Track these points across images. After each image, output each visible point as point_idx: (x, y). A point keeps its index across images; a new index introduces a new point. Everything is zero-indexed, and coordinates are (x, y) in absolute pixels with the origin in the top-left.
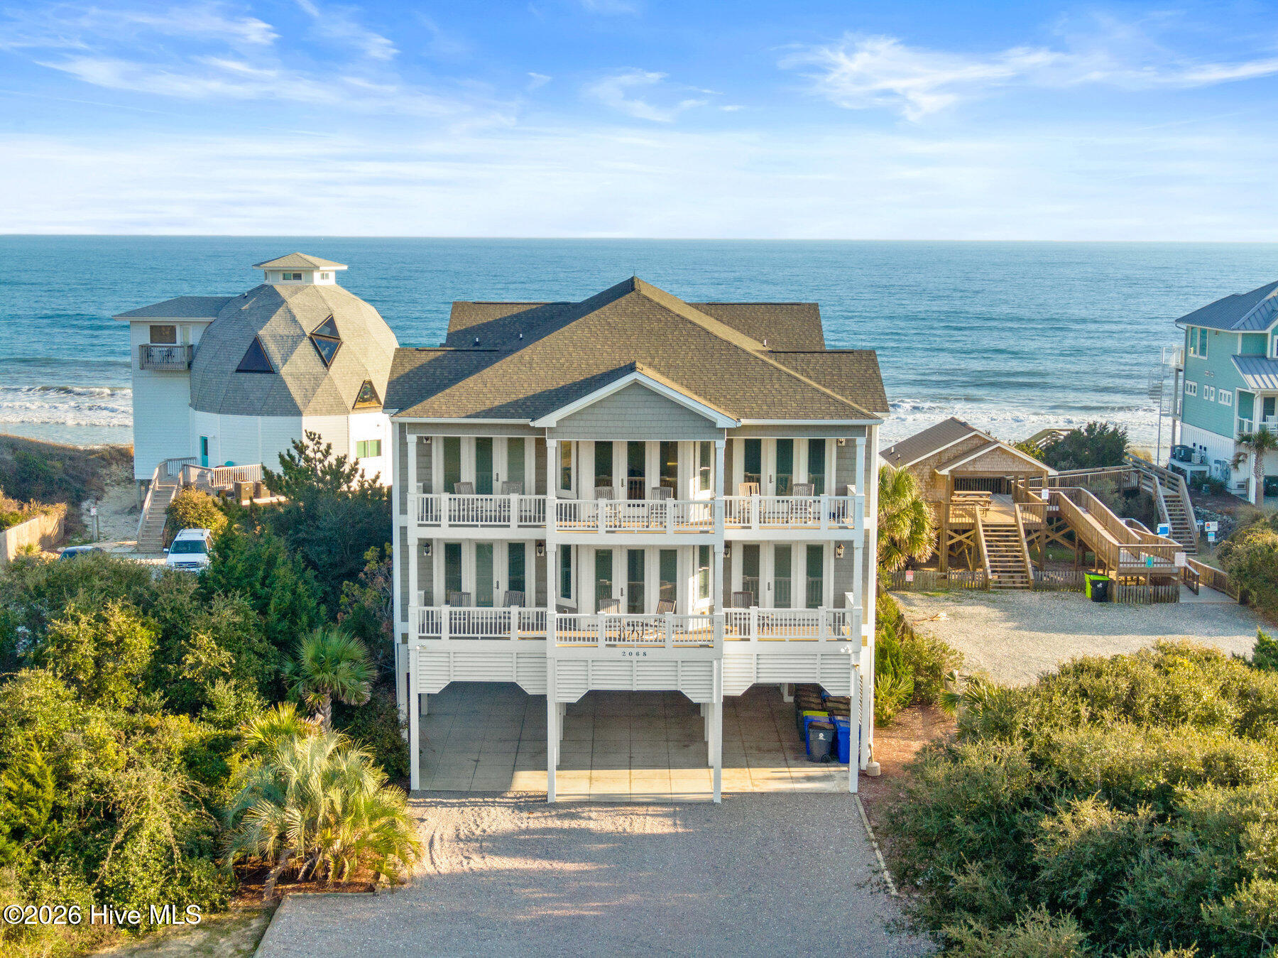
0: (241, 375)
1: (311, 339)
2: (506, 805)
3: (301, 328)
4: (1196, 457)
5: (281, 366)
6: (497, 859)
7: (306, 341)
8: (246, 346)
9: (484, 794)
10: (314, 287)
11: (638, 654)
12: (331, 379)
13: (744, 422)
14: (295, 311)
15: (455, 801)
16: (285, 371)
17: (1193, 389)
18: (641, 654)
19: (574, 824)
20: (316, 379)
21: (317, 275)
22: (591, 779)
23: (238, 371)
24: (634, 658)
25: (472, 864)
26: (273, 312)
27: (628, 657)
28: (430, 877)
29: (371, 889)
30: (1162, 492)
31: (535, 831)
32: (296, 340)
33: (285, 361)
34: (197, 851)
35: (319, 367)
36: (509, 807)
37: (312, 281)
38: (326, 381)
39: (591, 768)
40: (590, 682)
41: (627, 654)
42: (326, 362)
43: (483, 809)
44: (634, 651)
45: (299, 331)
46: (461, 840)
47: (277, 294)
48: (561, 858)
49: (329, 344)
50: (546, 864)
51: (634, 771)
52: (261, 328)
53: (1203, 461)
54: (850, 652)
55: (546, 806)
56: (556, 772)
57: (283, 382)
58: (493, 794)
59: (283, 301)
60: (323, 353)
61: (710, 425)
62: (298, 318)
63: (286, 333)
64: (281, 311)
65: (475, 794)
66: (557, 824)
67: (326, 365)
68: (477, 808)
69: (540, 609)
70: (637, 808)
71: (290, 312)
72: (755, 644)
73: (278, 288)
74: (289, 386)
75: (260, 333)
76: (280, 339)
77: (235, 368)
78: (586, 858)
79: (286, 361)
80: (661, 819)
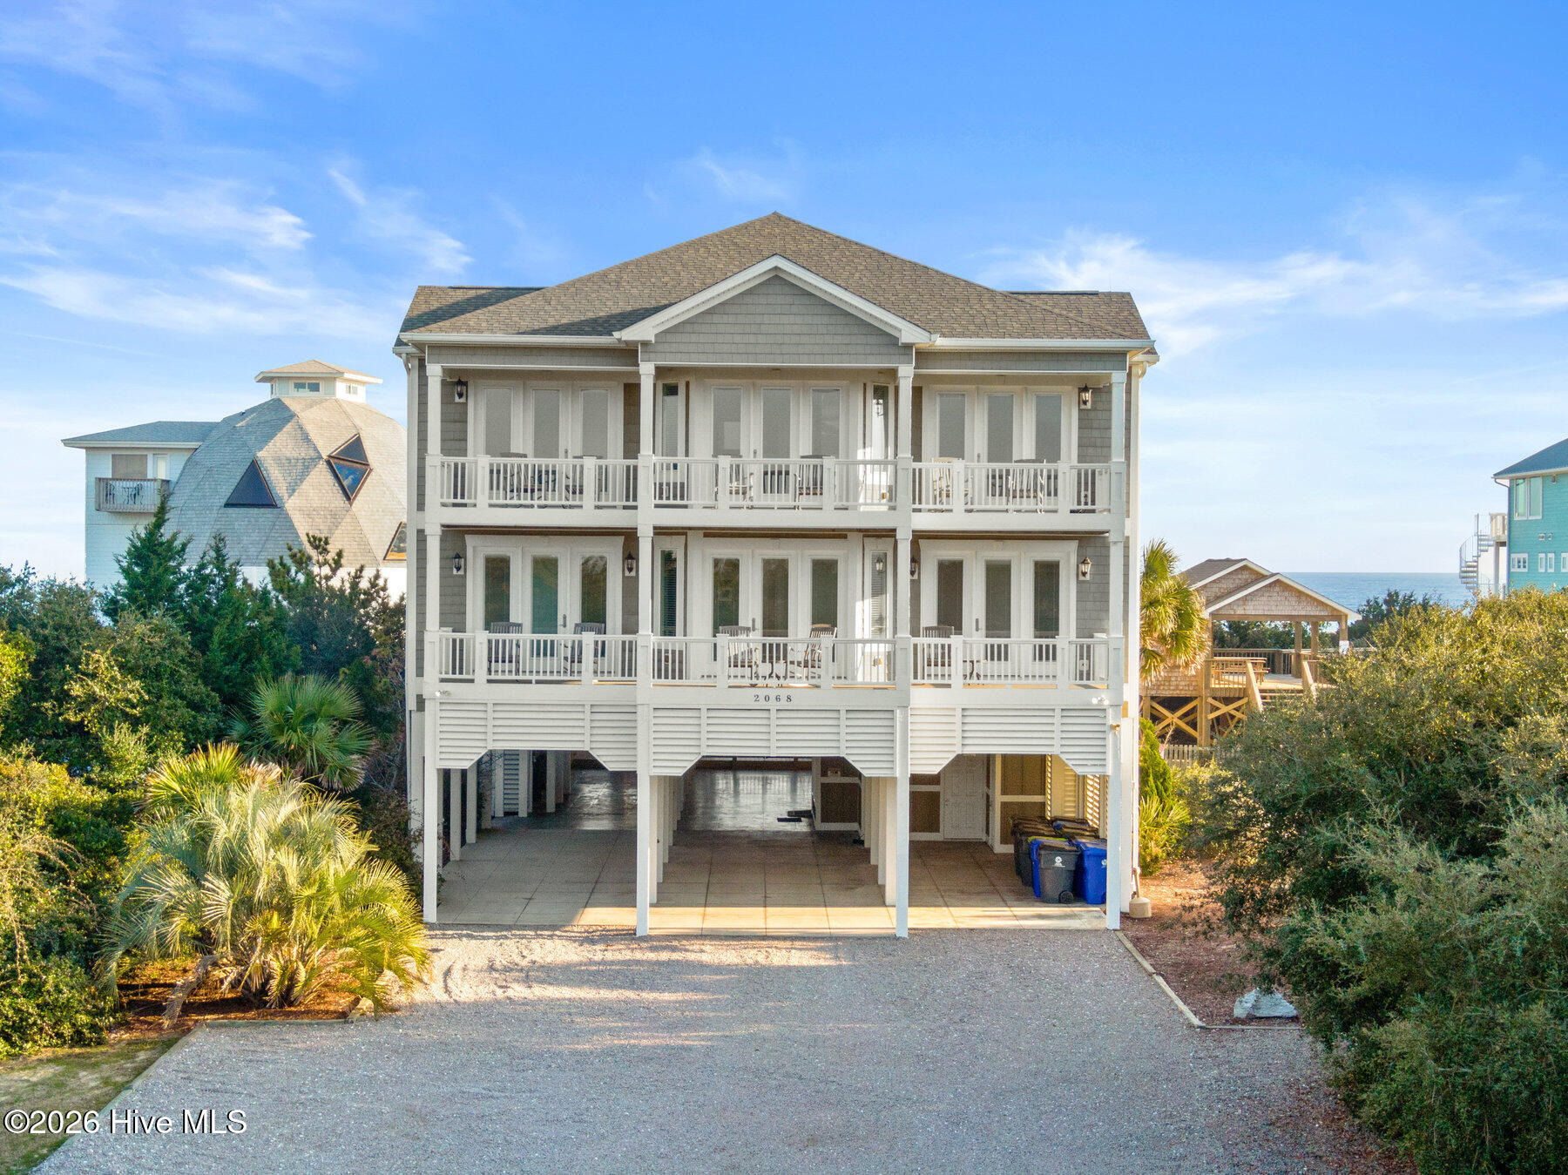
0: (231, 510)
1: (329, 463)
2: (570, 939)
3: (315, 449)
5: (286, 497)
6: (551, 988)
7: (322, 466)
8: (239, 472)
9: (536, 928)
10: (336, 401)
11: (778, 699)
12: (354, 517)
13: (940, 341)
14: (309, 428)
15: (492, 934)
16: (291, 505)
18: (784, 698)
19: (676, 956)
20: (334, 516)
21: (340, 387)
22: (704, 915)
23: (227, 505)
24: (773, 702)
25: (510, 993)
26: (279, 428)
27: (762, 704)
28: (441, 1006)
29: (343, 1015)
31: (612, 963)
32: (307, 466)
33: (292, 491)
34: (56, 948)
35: (338, 500)
36: (575, 941)
37: (334, 394)
38: (348, 519)
39: (705, 906)
40: (704, 742)
41: (762, 698)
42: (349, 494)
43: (533, 941)
44: (773, 693)
45: (312, 453)
46: (496, 970)
47: (286, 408)
48: (653, 988)
49: (353, 471)
50: (631, 994)
51: (770, 910)
52: (261, 449)
54: (1106, 703)
55: (634, 939)
56: (649, 909)
57: (288, 519)
58: (553, 928)
59: (292, 416)
60: (345, 483)
61: (890, 341)
62: (312, 436)
63: (295, 455)
64: (289, 427)
65: (524, 927)
66: (652, 956)
67: (348, 498)
68: (524, 941)
69: (628, 637)
70: (776, 942)
71: (301, 428)
72: (959, 694)
73: (287, 402)
74: (297, 525)
75: (260, 454)
76: (286, 463)
77: (223, 501)
78: (696, 988)
79: (294, 491)
80: (815, 953)
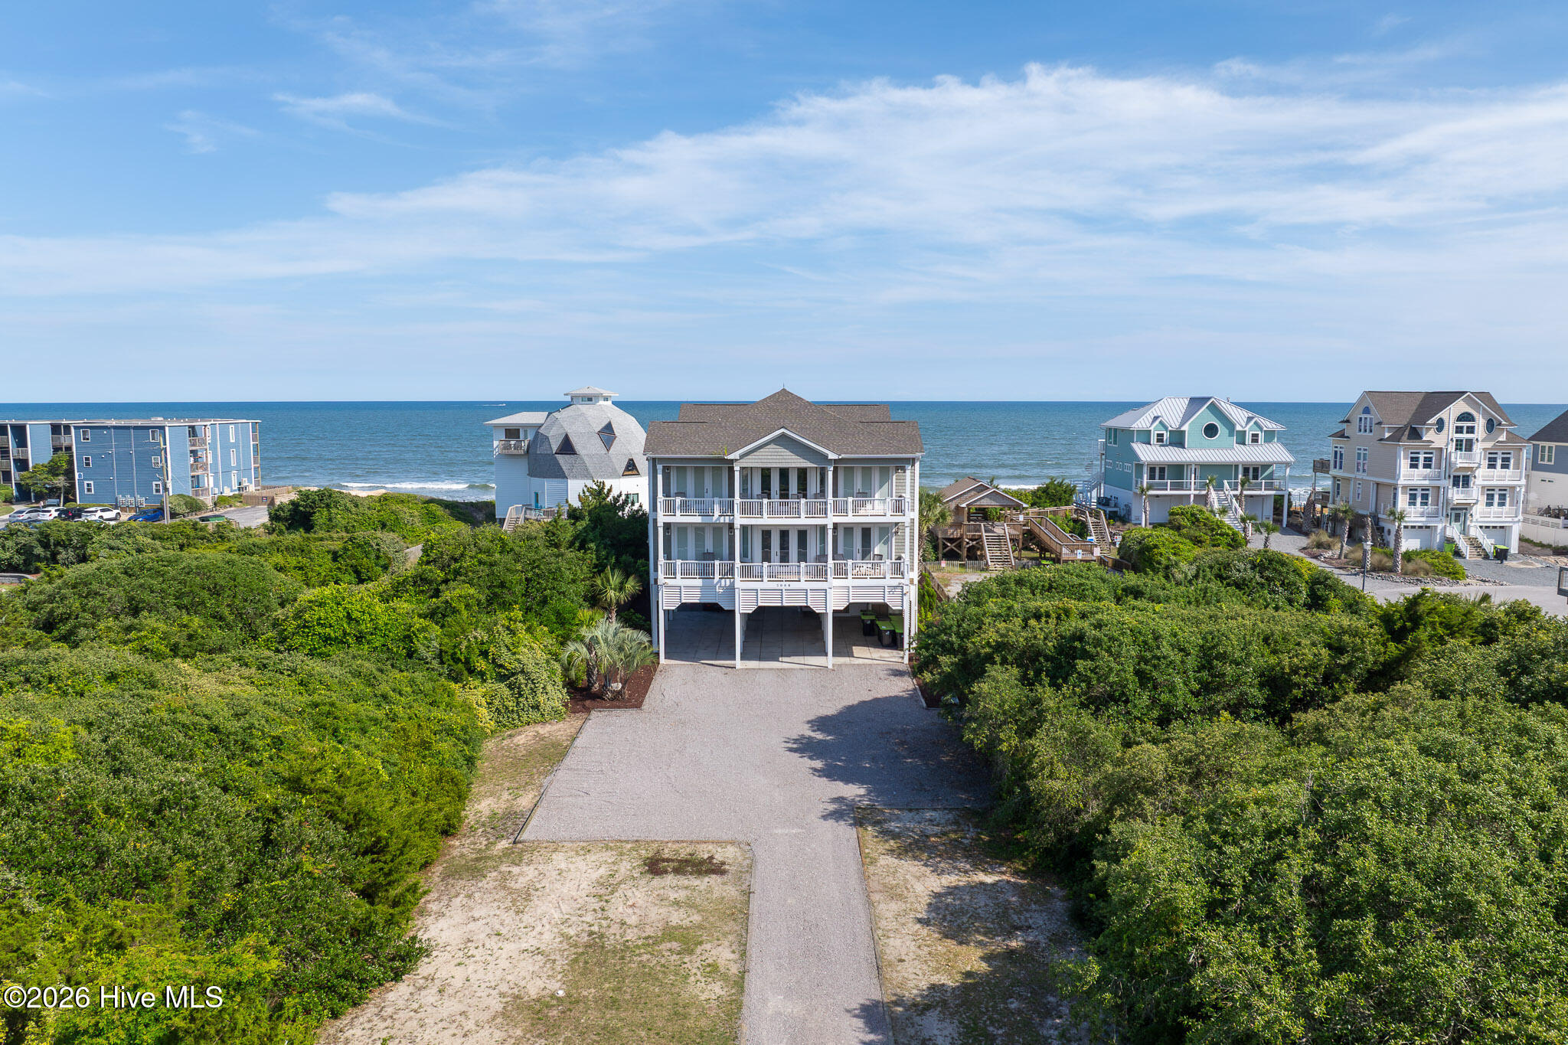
0: (557, 456)
1: (598, 434)
3: (592, 430)
4: (1112, 503)
5: (581, 449)
7: (596, 437)
8: (560, 440)
10: (600, 405)
11: (785, 586)
12: (611, 455)
13: (843, 456)
16: (583, 452)
17: (1110, 464)
18: (787, 586)
20: (601, 456)
21: (601, 399)
23: (556, 453)
24: (783, 588)
26: (576, 419)
27: (780, 588)
30: (1090, 520)
32: (590, 436)
33: (583, 446)
35: (603, 450)
37: (598, 402)
38: (607, 459)
40: (759, 601)
41: (779, 585)
42: (607, 447)
47: (579, 410)
49: (609, 437)
52: (569, 429)
53: (1116, 506)
54: (904, 585)
57: (582, 458)
59: (582, 413)
60: (605, 443)
61: (826, 457)
62: (591, 423)
63: (584, 432)
64: (581, 419)
67: (607, 449)
69: (731, 562)
71: (586, 419)
73: (579, 407)
74: (586, 462)
75: (569, 431)
76: (579, 436)
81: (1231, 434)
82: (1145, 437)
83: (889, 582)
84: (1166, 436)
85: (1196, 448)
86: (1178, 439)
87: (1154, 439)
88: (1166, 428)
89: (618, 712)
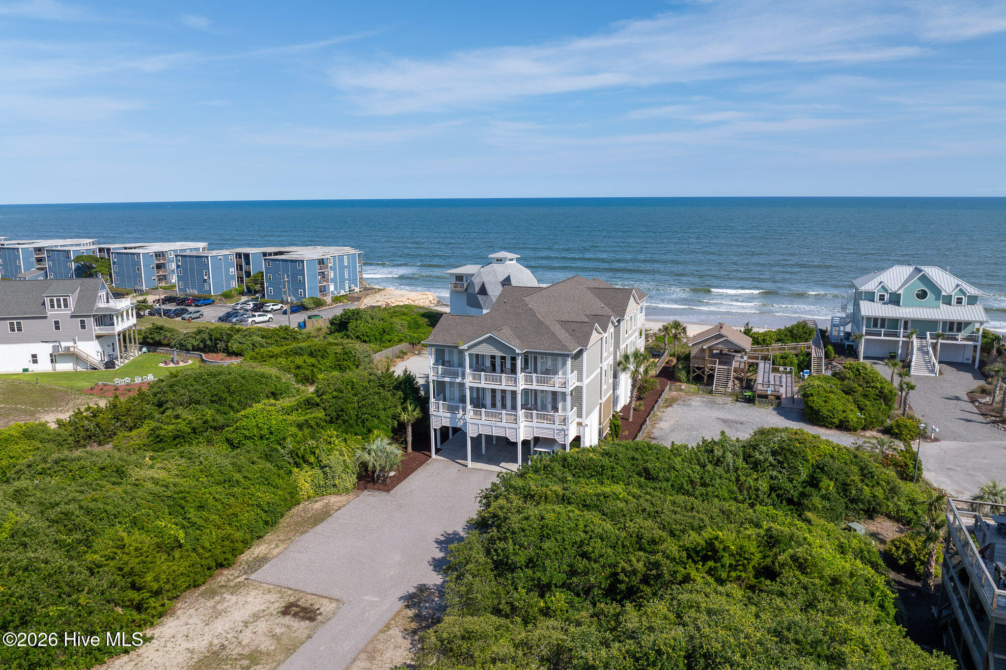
1: (501, 283)
3: (498, 279)
5: (490, 292)
8: (480, 285)
10: (506, 264)
13: (527, 350)
14: (497, 273)
21: (507, 260)
23: (477, 294)
26: (490, 273)
27: (491, 424)
32: (496, 284)
40: (480, 431)
54: (565, 429)
59: (494, 269)
61: (515, 351)
62: (498, 276)
63: (493, 281)
64: (493, 273)
75: (485, 281)
76: (491, 283)
81: (937, 299)
82: (870, 296)
83: (556, 426)
84: (887, 297)
85: (909, 306)
86: (895, 299)
87: (877, 298)
88: (886, 291)
89: (377, 493)
